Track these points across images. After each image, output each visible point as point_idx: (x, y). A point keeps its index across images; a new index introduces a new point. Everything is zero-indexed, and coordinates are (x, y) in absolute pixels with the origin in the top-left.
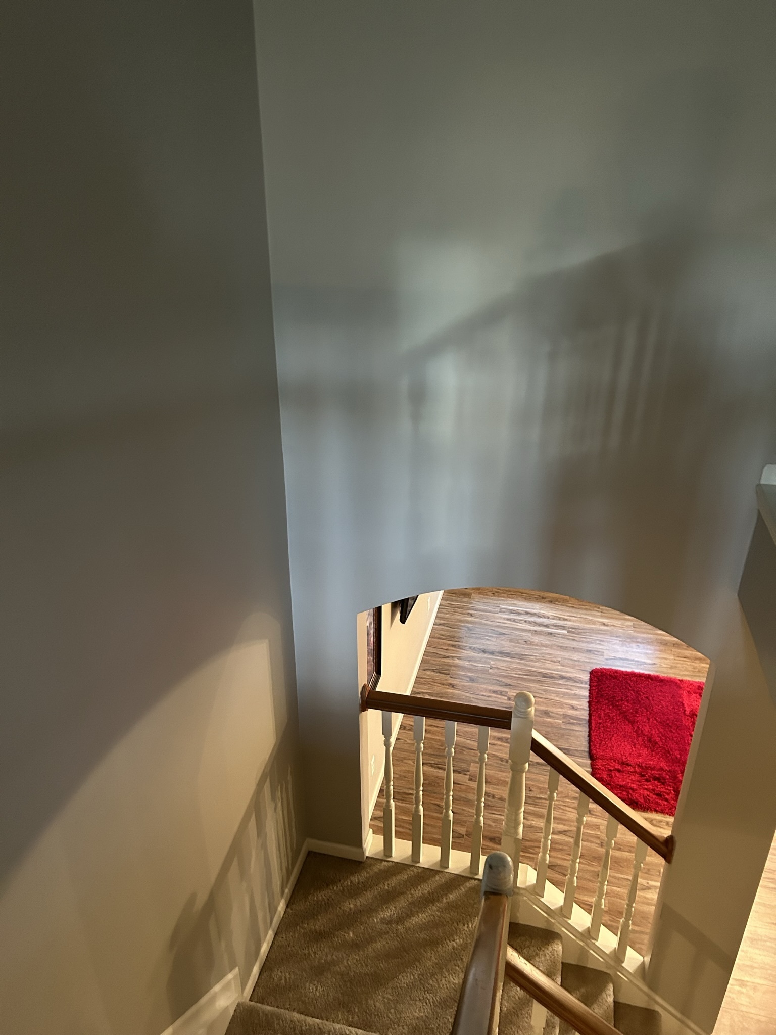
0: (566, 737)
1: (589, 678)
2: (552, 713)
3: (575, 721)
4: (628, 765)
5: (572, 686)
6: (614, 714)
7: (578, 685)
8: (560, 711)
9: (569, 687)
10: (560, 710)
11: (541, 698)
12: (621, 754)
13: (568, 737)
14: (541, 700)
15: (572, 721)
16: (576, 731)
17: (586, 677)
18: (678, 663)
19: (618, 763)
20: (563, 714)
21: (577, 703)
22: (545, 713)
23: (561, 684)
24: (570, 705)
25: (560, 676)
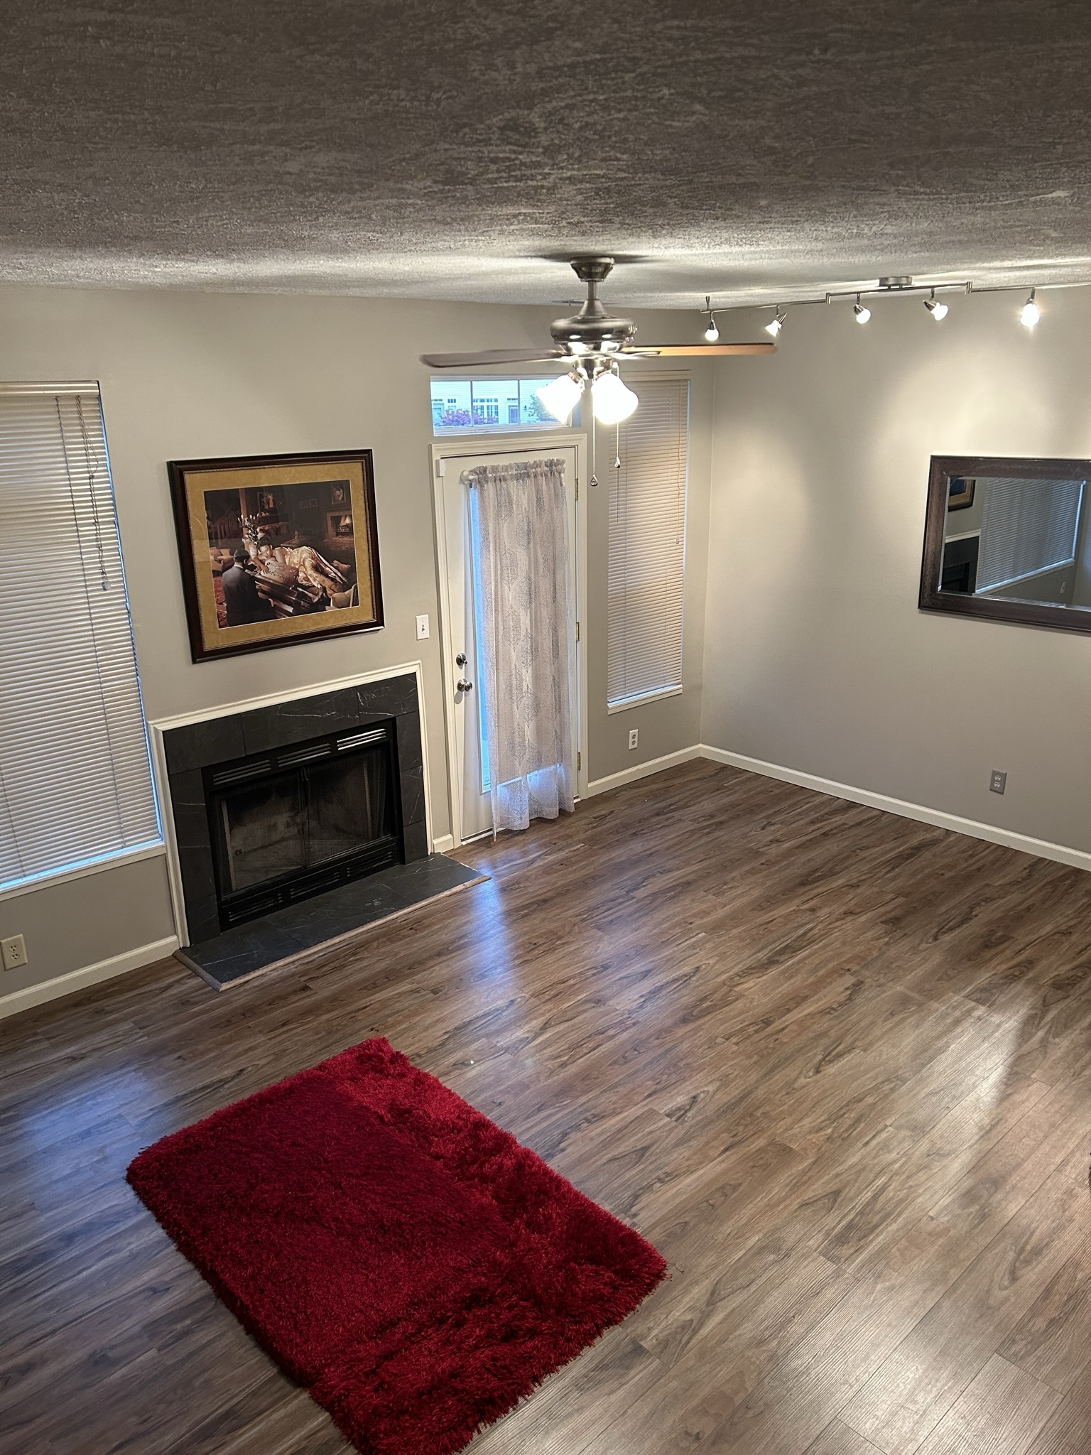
0: (197, 1383)
1: (133, 1193)
2: (112, 1348)
3: (188, 1322)
4: (393, 1324)
5: (107, 1241)
6: (264, 1230)
7: (122, 1227)
8: (131, 1325)
9: (104, 1247)
10: (128, 1323)
11: (53, 1332)
12: (360, 1311)
13: (201, 1379)
14: (56, 1338)
15: (179, 1326)
16: (208, 1344)
17: (125, 1196)
18: (281, 1043)
19: (371, 1338)
20: (144, 1328)
21: (153, 1273)
22: (96, 1363)
23: (78, 1257)
24: (143, 1291)
25: (61, 1240)
